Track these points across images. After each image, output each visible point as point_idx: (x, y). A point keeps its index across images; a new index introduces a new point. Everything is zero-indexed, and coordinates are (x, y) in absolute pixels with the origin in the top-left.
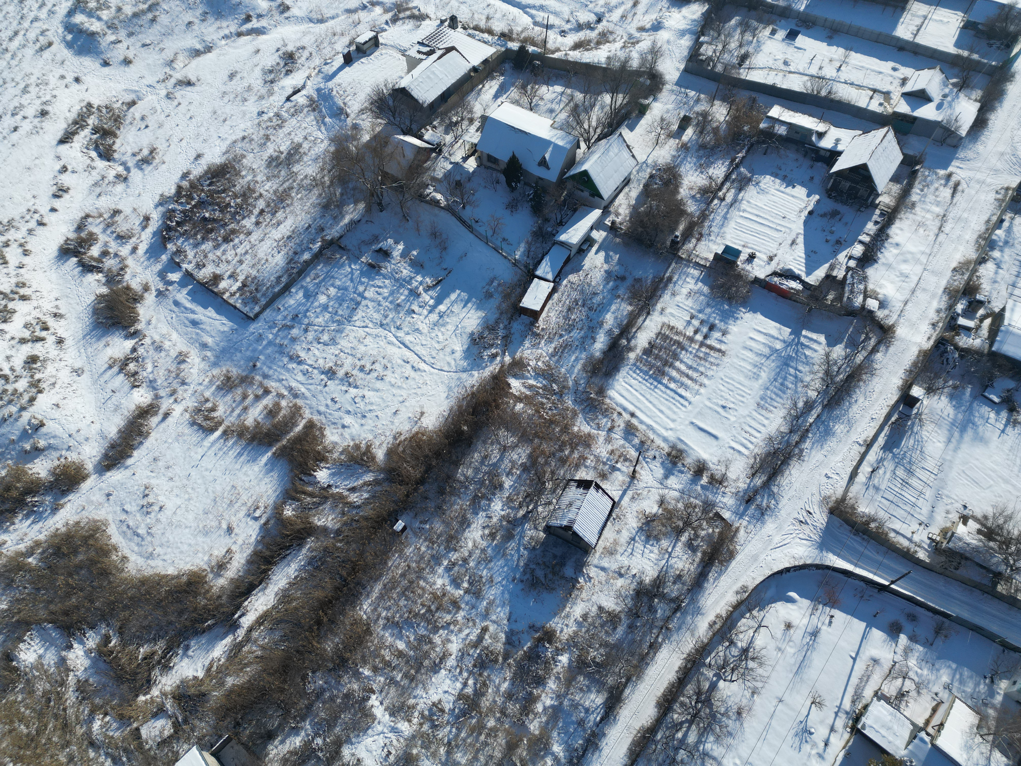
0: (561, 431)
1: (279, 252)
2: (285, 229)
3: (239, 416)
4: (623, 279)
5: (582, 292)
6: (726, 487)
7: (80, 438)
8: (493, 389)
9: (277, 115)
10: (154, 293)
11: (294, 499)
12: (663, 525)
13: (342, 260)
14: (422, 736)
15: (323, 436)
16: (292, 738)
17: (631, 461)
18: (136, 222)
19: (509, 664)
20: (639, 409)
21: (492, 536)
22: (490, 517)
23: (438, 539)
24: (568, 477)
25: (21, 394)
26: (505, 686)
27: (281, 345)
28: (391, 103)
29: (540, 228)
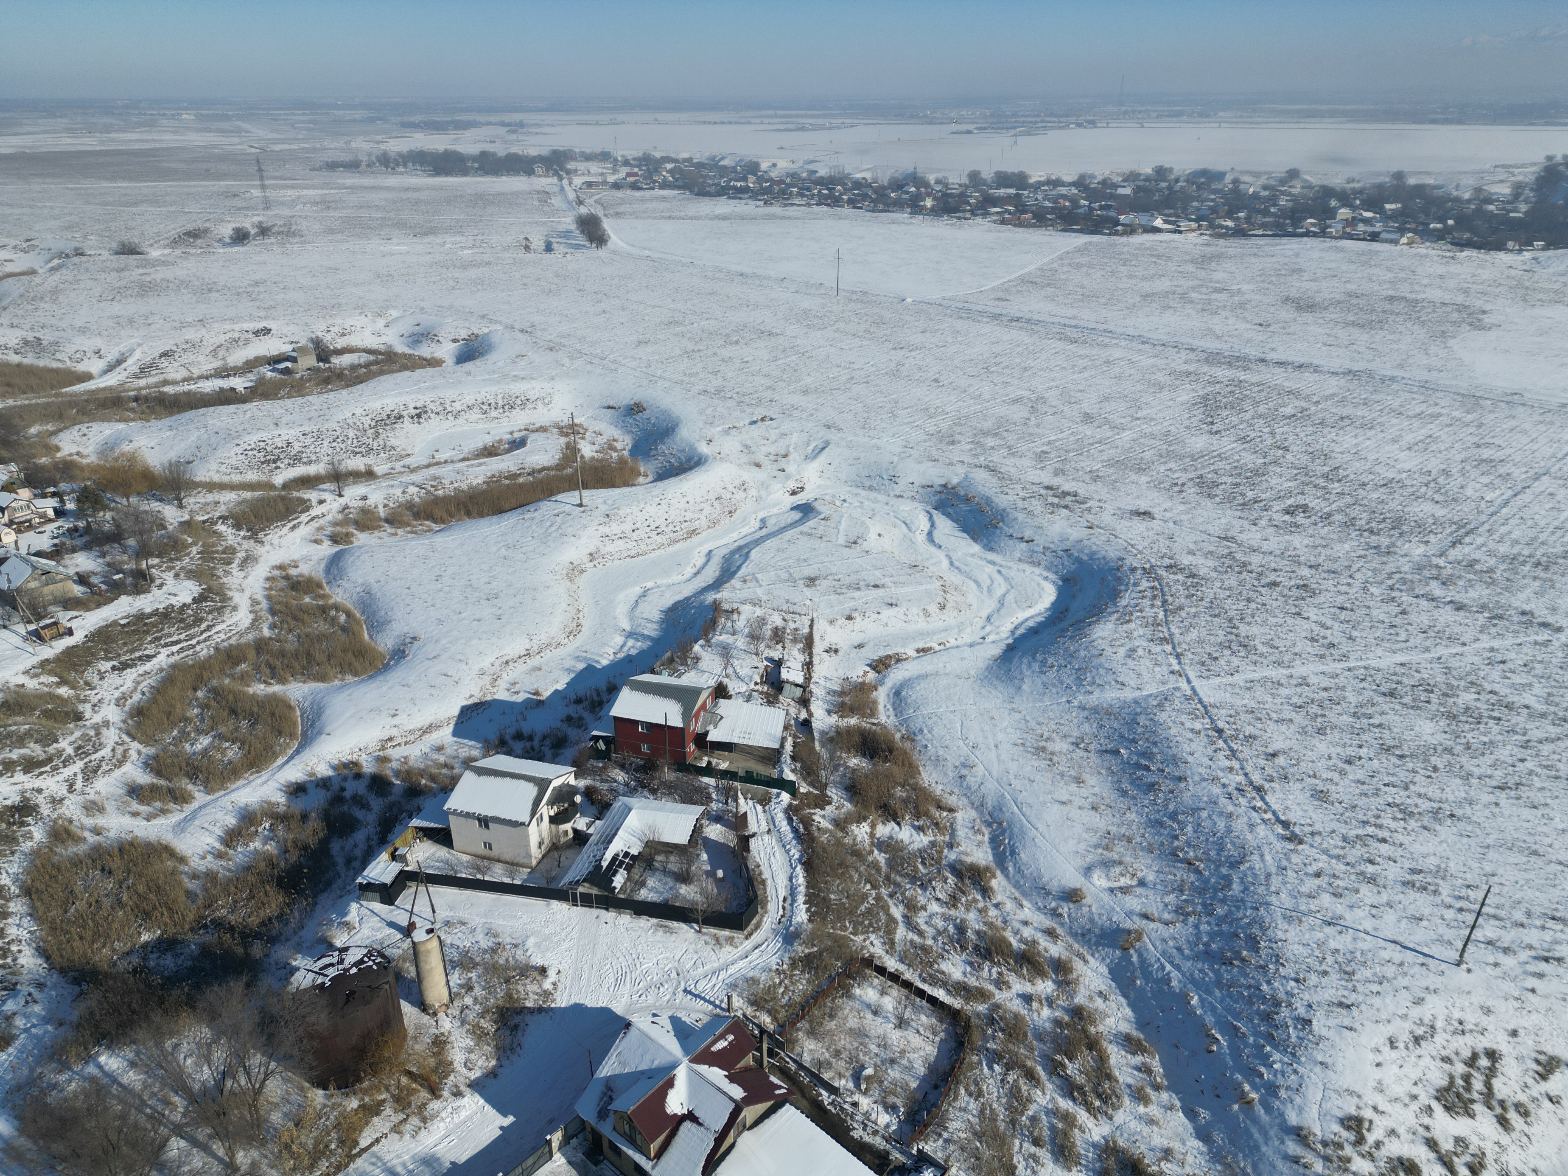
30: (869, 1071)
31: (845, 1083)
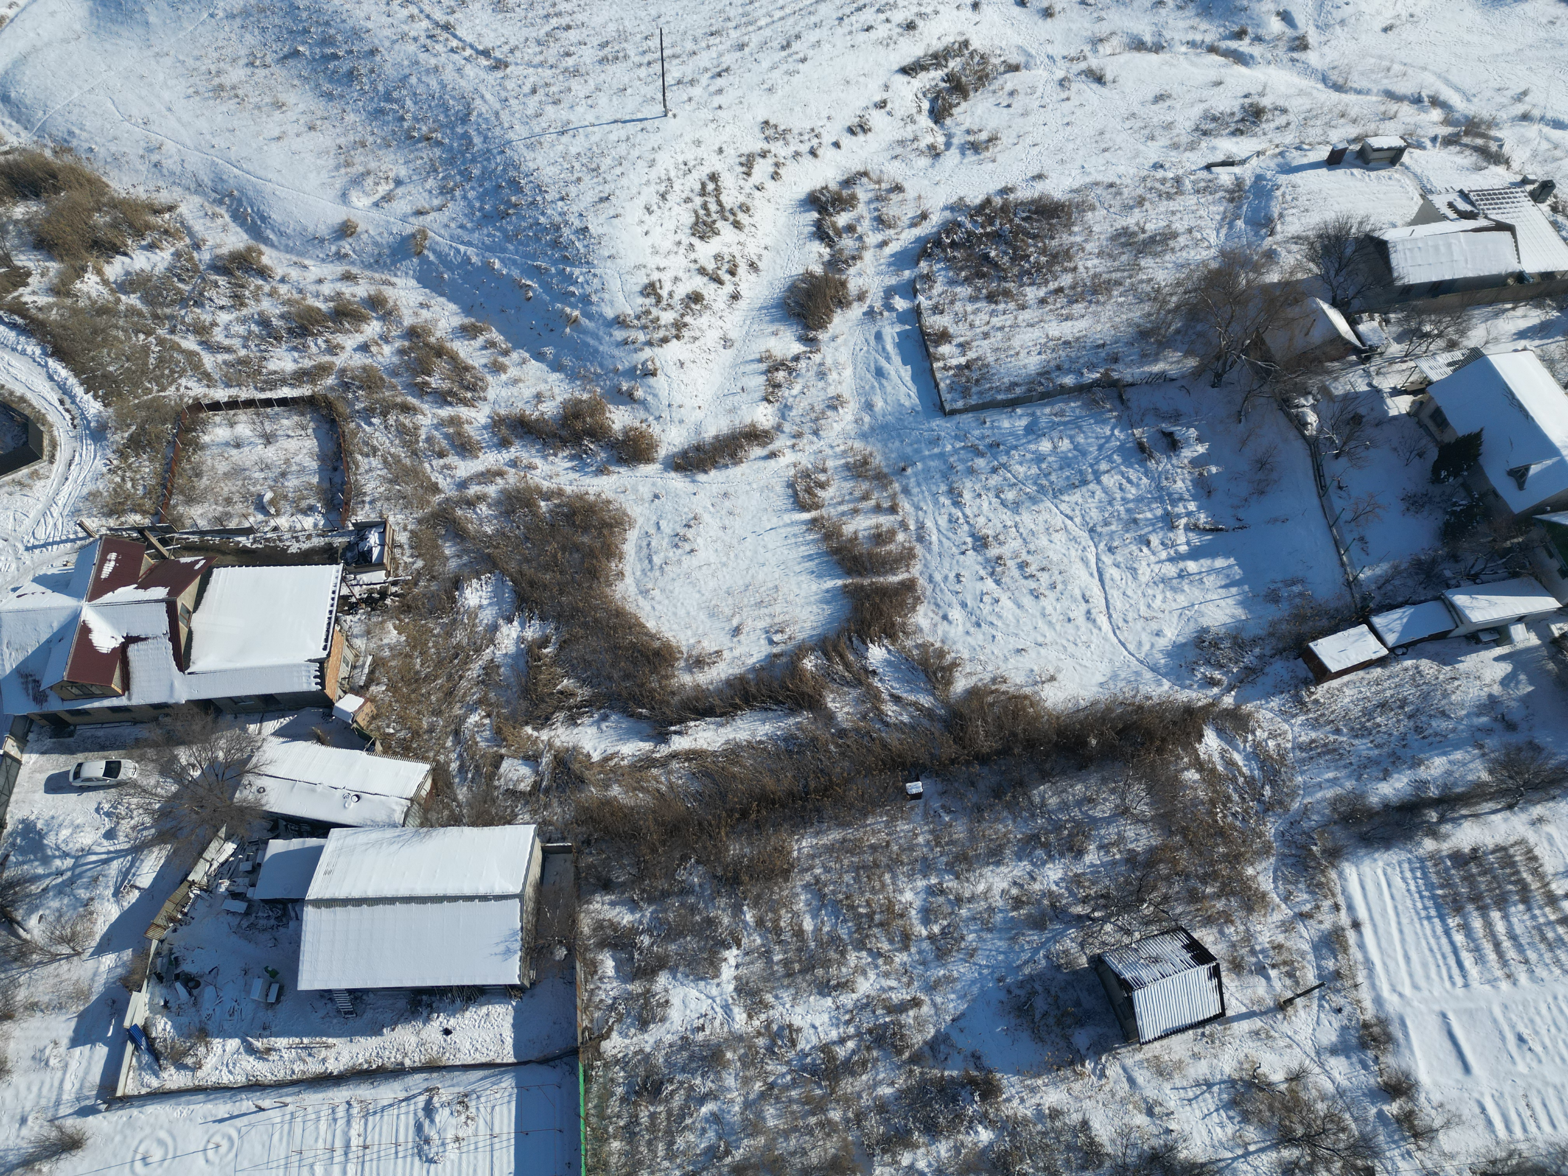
0: (1225, 856)
1: (1039, 353)
2: (1069, 330)
3: (843, 514)
4: (1510, 726)
5: (1426, 697)
6: (1420, 1149)
7: (676, 416)
8: (1175, 723)
9: (1178, 180)
10: (865, 308)
11: (826, 654)
12: (1271, 1108)
13: (1109, 415)
14: (750, 1048)
15: (913, 609)
16: (624, 910)
17: (1297, 983)
18: (911, 212)
19: (911, 1071)
20: (1374, 926)
21: (1018, 903)
22: (1034, 879)
23: (947, 844)
24: (1183, 923)
25: (659, 327)
26: (886, 1091)
27: (952, 467)
28: (1349, 251)
29: (1434, 562)
30: (269, 496)
31: (254, 519)
